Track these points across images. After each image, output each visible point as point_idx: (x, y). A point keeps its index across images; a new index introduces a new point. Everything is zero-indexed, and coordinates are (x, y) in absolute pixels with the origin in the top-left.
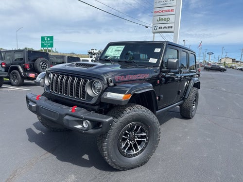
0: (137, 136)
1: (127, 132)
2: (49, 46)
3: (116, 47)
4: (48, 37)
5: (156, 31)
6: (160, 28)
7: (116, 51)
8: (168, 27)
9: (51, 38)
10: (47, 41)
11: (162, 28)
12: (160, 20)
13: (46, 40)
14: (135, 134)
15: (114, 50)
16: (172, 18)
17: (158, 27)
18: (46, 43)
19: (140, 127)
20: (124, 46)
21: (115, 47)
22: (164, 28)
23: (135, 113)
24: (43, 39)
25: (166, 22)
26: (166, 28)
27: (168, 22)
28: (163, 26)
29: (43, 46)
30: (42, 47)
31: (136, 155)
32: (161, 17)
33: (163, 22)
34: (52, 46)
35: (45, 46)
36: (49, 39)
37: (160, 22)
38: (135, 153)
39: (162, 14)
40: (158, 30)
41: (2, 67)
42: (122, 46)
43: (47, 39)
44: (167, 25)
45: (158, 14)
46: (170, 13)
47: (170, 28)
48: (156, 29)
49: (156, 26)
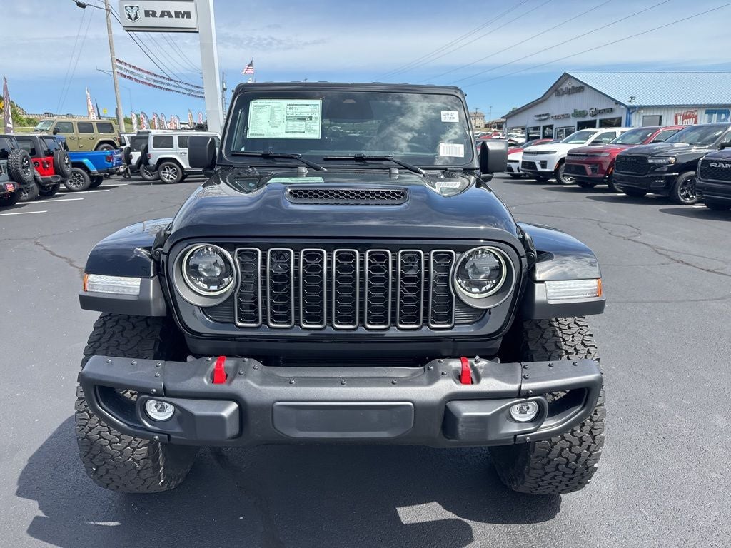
5: (138, 23)
17: (142, 12)
26: (169, 15)
28: (157, 7)
40: (144, 21)
44: (171, 7)
47: (183, 17)
48: (136, 18)
49: (132, 7)
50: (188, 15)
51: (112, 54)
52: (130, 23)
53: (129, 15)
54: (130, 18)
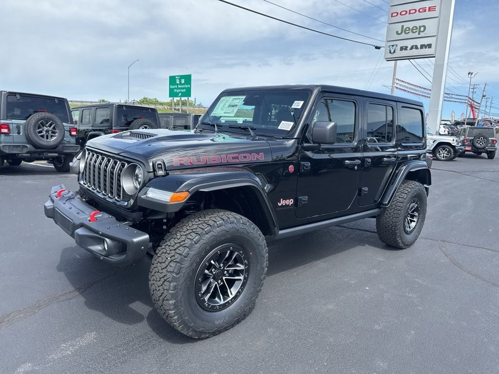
0: (228, 271)
1: (212, 262)
2: (184, 95)
3: (233, 97)
4: (182, 77)
5: (395, 55)
6: (402, 49)
7: (230, 106)
8: (422, 46)
9: (188, 78)
10: (181, 84)
11: (406, 48)
12: (404, 30)
13: (178, 82)
14: (224, 266)
15: (228, 104)
16: (431, 26)
17: (399, 48)
18: (178, 88)
19: (236, 253)
20: (244, 97)
21: (230, 99)
22: (412, 48)
23: (230, 226)
24: (172, 80)
25: (416, 35)
26: (416, 47)
27: (422, 34)
28: (408, 44)
29: (172, 94)
30: (170, 96)
31: (224, 306)
32: (406, 25)
33: (411, 35)
34: (188, 93)
35: (176, 95)
36: (183, 81)
37: (403, 36)
38: (222, 302)
39: (408, 17)
40: (399, 53)
41: (71, 135)
42: (240, 97)
43: (180, 82)
44: (418, 42)
45: (399, 18)
46: (428, 14)
47: (426, 48)
48: (394, 52)
49: (393, 46)
50: (430, 46)
51: (394, 75)
52: (390, 56)
53: (390, 51)
54: (390, 53)
